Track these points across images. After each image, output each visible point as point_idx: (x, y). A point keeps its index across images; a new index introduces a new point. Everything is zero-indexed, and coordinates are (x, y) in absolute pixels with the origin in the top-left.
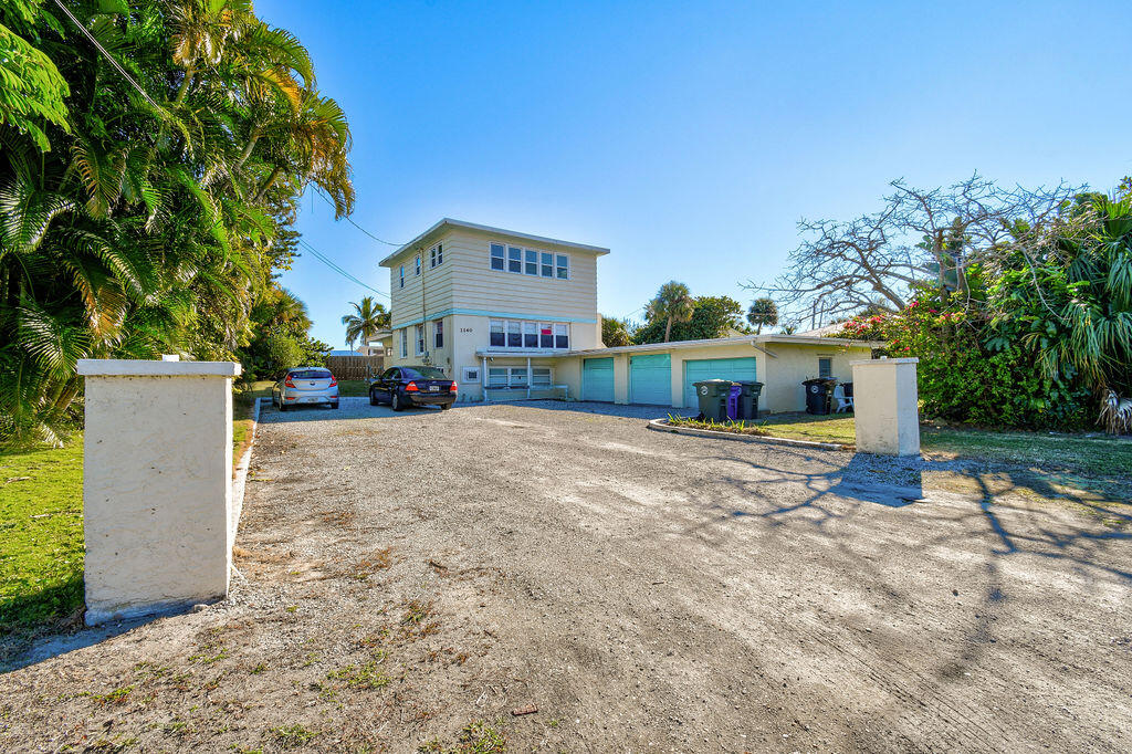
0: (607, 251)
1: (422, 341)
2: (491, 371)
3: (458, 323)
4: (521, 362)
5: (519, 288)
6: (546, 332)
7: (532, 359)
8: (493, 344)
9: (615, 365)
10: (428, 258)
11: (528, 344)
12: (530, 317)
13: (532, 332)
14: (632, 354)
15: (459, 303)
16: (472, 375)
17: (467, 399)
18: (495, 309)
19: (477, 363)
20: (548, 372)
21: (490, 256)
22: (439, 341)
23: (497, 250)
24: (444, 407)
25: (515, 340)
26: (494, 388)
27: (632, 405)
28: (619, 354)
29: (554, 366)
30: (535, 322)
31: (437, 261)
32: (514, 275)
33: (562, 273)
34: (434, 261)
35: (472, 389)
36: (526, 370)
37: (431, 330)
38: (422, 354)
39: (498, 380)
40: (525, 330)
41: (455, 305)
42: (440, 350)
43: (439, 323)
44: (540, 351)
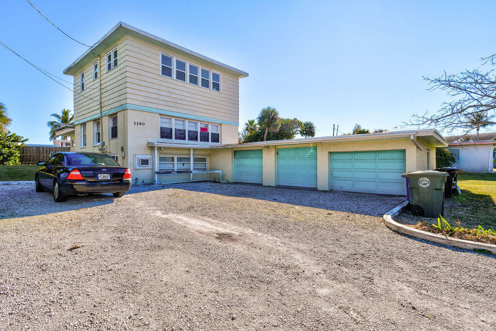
0: (247, 75)
1: (99, 134)
2: (161, 159)
3: (132, 117)
4: (185, 152)
5: (184, 94)
6: (204, 130)
7: (194, 150)
8: (162, 137)
9: (264, 155)
10: (105, 62)
11: (191, 139)
12: (192, 117)
13: (193, 129)
14: (278, 147)
15: (132, 101)
16: (145, 162)
17: (139, 182)
18: (165, 108)
19: (149, 152)
20: (204, 160)
21: (161, 64)
22: (114, 133)
23: (166, 60)
24: (117, 195)
25: (181, 135)
26: (163, 173)
27: (278, 187)
28: (268, 147)
29: (209, 155)
30: (195, 122)
31: (112, 65)
32: (180, 83)
33: (216, 87)
34: (109, 65)
35: (145, 174)
36: (189, 159)
37: (107, 124)
38: (100, 143)
39: (168, 166)
40: (188, 127)
41: (129, 101)
42: (114, 141)
43: (114, 117)
44: (199, 144)
